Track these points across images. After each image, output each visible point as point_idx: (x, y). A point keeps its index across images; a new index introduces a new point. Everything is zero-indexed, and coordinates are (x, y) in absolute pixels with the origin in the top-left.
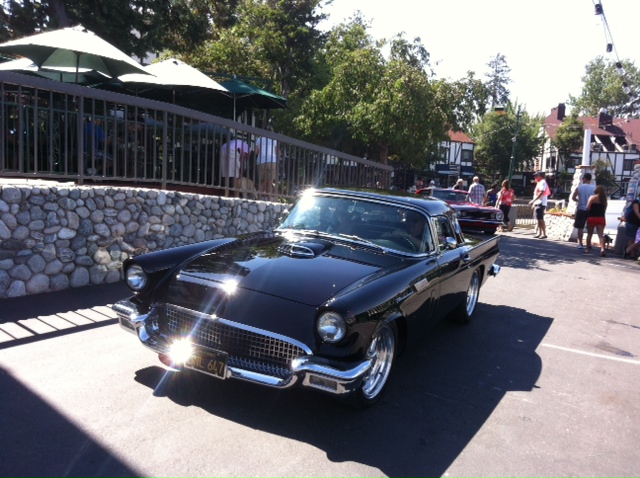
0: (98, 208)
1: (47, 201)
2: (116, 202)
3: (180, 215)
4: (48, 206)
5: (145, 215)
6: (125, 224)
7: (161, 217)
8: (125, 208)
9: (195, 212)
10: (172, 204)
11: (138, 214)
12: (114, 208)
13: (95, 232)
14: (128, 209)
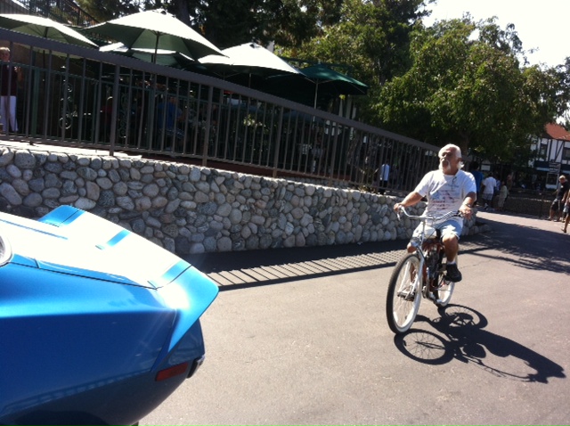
0: (121, 180)
1: (64, 169)
2: (142, 175)
3: (215, 193)
4: (65, 174)
5: (174, 191)
6: (152, 199)
7: (193, 194)
8: (153, 182)
9: (233, 192)
10: (207, 181)
11: (167, 189)
12: (140, 181)
13: (116, 205)
14: (156, 183)
